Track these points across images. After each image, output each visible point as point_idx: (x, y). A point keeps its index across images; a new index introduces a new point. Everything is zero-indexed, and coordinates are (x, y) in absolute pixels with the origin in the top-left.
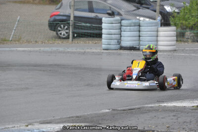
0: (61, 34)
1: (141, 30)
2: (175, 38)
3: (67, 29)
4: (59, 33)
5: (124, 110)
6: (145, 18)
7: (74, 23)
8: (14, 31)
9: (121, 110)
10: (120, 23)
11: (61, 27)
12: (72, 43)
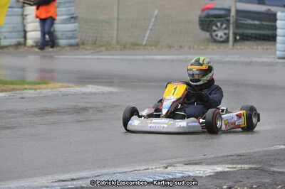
0: (217, 36)
3: (225, 29)
4: (214, 34)
7: (237, 20)
8: (149, 31)
11: (217, 26)
12: (233, 49)
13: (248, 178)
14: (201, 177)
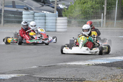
1: (46, 19)
2: (67, 24)
5: (45, 67)
6: (47, 12)
9: (44, 67)
10: (34, 15)
12: (4, 27)
13: (25, 79)
14: (6, 79)
